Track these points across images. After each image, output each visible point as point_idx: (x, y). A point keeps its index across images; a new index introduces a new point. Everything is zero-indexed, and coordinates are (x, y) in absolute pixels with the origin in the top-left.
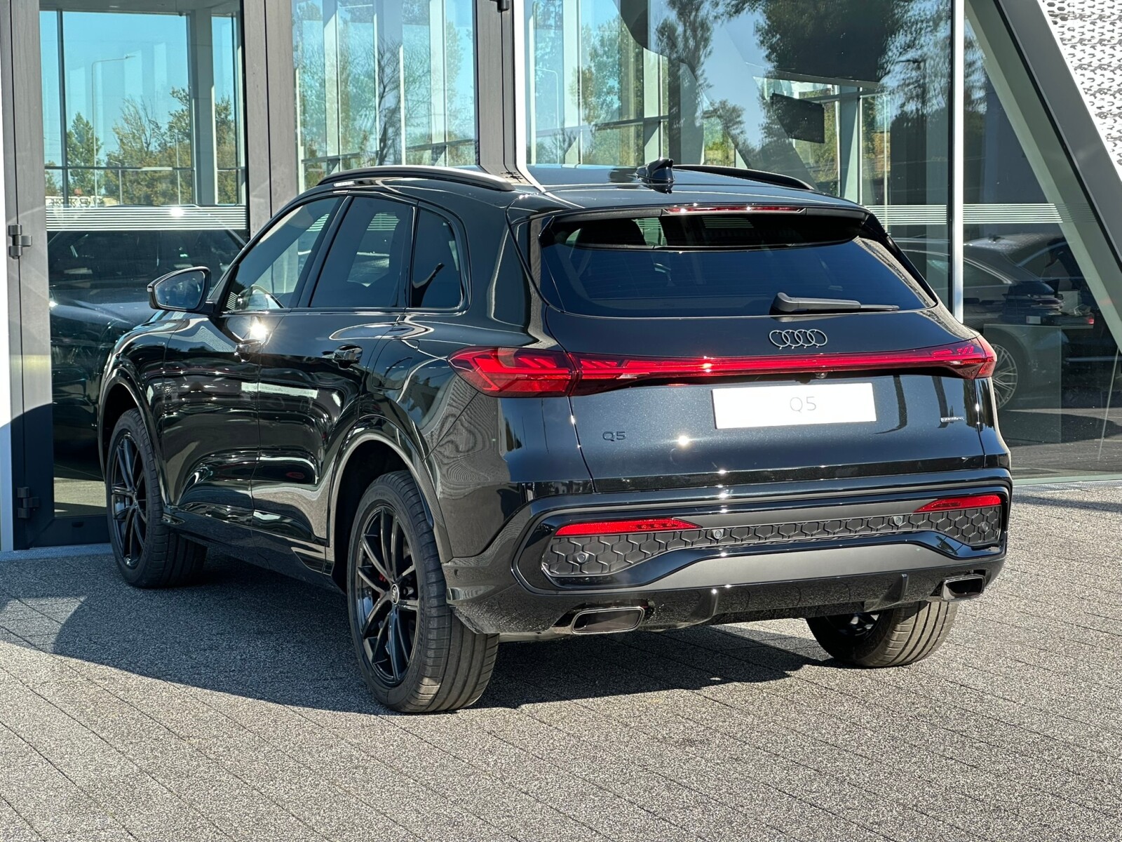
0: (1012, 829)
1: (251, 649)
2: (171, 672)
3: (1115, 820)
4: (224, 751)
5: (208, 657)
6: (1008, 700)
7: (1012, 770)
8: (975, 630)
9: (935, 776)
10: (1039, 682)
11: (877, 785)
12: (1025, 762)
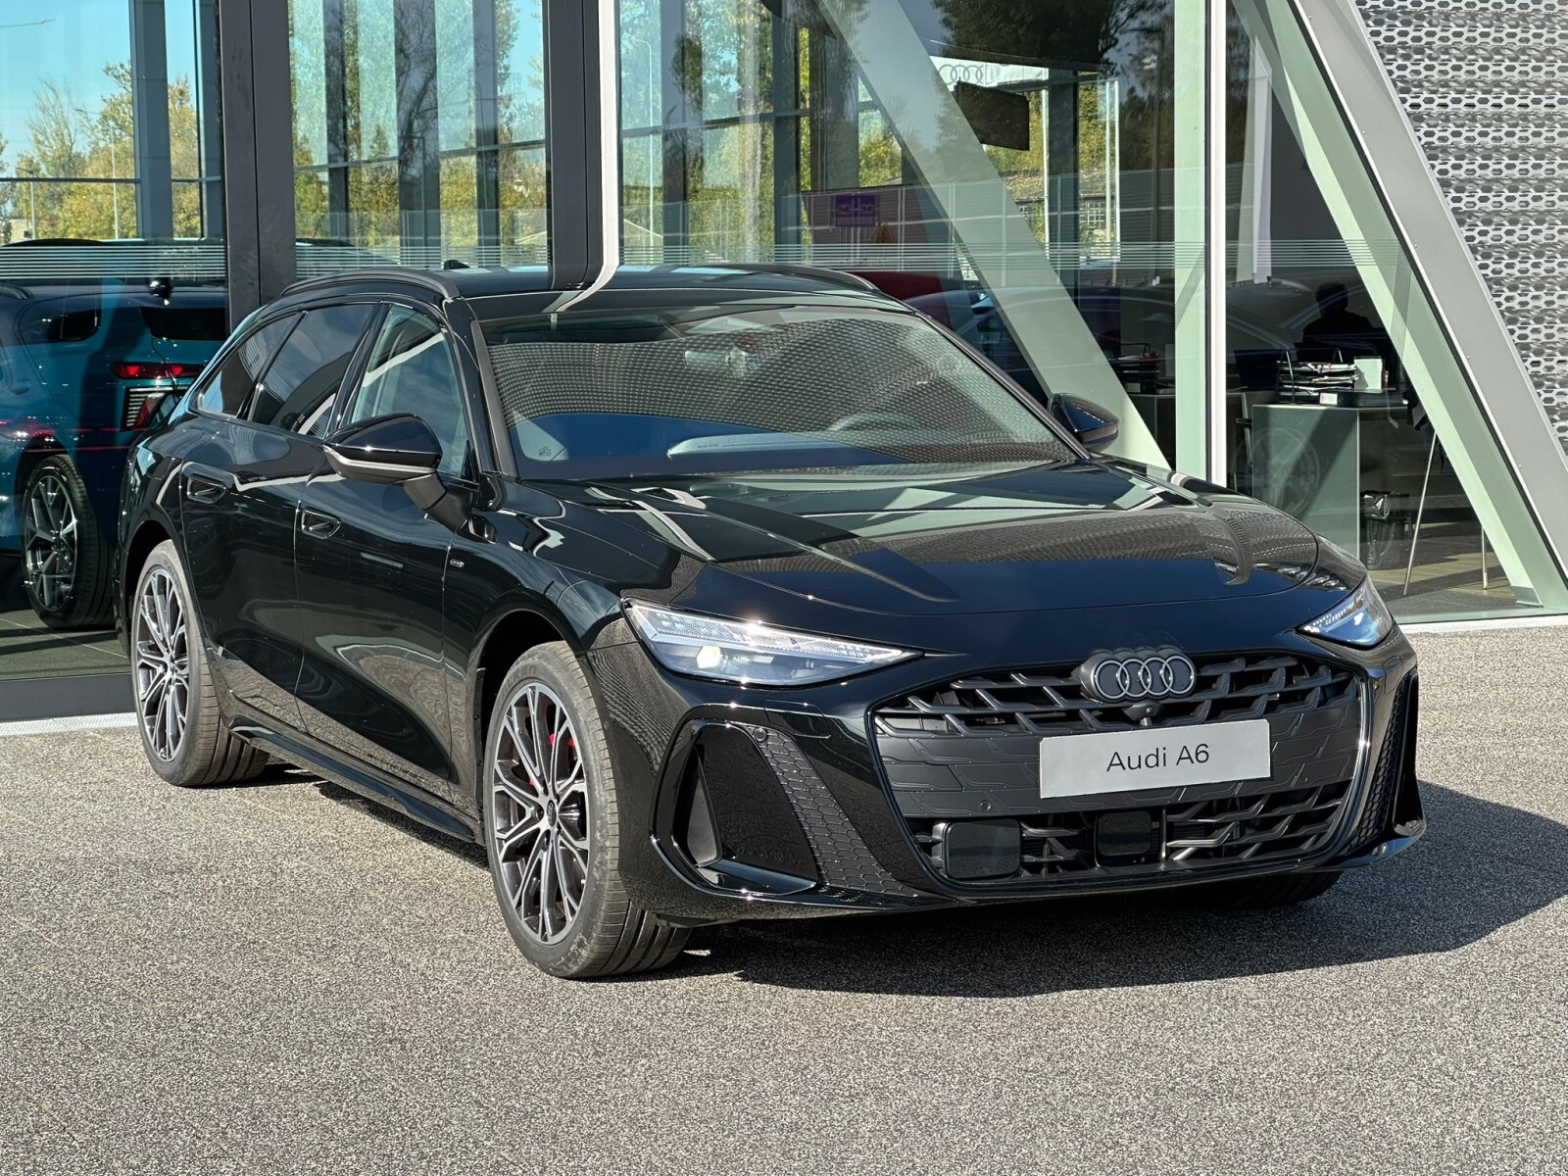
0: (1305, 1123)
1: (237, 871)
3: (1448, 1109)
4: (203, 1019)
5: (177, 883)
9: (1196, 1047)
12: (1320, 1026)
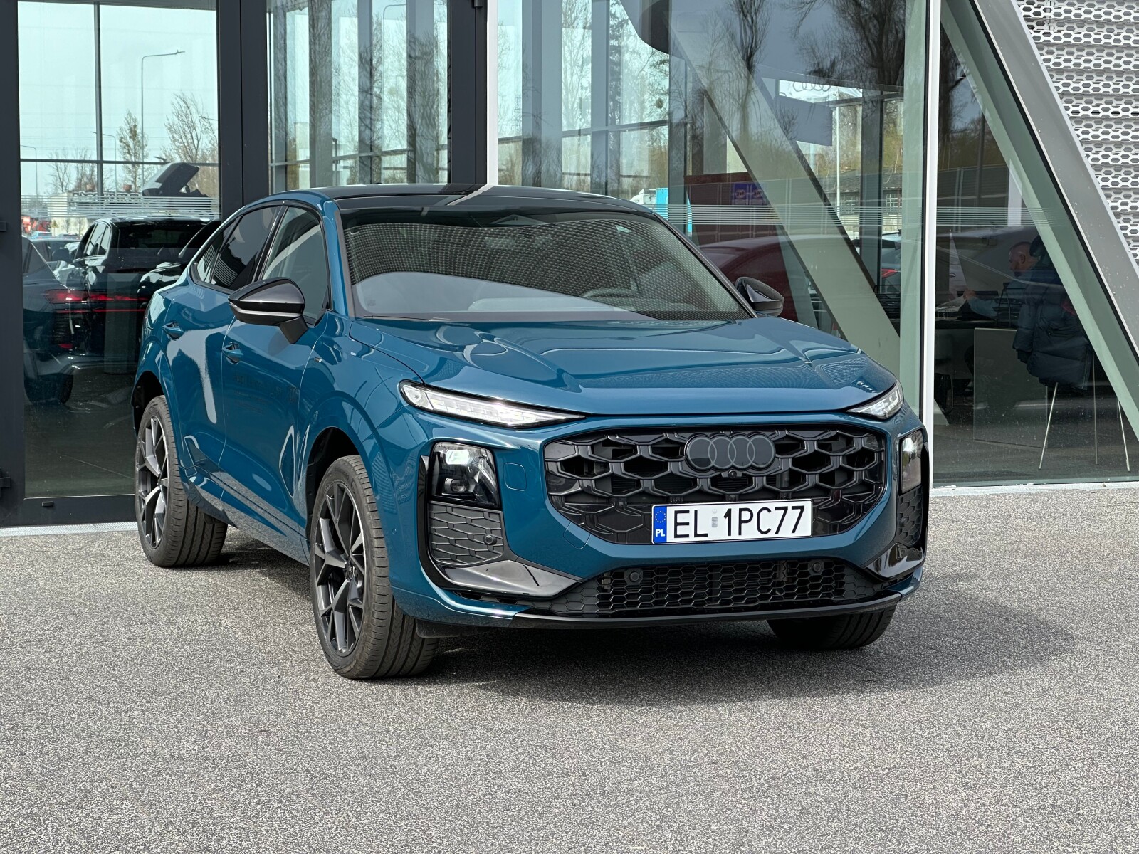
2: (107, 643)
6: (908, 682)
7: (888, 746)
8: (898, 620)
10: (943, 668)
11: (754, 757)
